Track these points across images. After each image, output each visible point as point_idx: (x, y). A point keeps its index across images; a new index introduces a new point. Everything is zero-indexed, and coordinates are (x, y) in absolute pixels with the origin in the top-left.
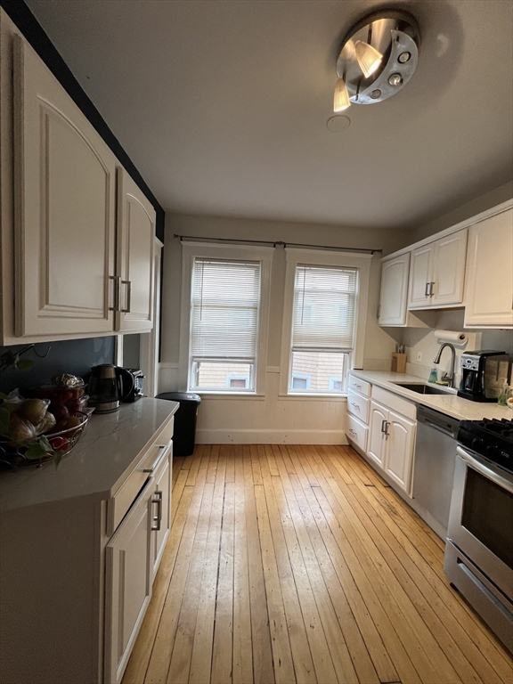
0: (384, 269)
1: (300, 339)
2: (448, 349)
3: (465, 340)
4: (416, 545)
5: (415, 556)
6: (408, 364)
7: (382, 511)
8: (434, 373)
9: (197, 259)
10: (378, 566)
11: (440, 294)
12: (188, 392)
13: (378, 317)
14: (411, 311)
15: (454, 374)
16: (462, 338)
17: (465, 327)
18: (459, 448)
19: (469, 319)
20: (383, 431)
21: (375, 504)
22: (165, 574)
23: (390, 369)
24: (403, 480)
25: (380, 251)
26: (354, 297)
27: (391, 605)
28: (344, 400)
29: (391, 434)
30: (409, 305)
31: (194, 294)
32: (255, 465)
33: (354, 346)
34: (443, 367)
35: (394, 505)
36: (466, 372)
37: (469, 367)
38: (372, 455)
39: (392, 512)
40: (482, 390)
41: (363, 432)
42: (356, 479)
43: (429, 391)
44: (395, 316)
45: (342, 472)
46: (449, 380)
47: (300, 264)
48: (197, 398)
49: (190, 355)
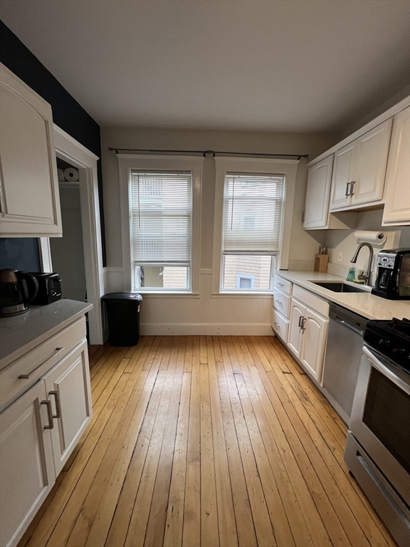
0: (309, 175)
1: (231, 243)
2: (366, 249)
3: (384, 239)
4: (321, 432)
5: (319, 442)
6: (329, 264)
7: (295, 397)
8: (352, 272)
9: (133, 171)
10: (282, 452)
11: (360, 193)
12: (132, 292)
13: (303, 220)
14: (332, 213)
15: (370, 272)
16: (380, 237)
17: (383, 225)
18: (365, 348)
19: (388, 217)
20: (299, 326)
21: (289, 390)
22: (84, 457)
23: (313, 269)
24: (315, 370)
25: (306, 156)
26: (281, 203)
27: (288, 493)
28: (270, 297)
29: (307, 329)
30: (331, 207)
31: (133, 204)
32: (188, 355)
33: (280, 249)
34: (361, 266)
35: (306, 392)
36: (381, 270)
37: (385, 265)
38: (291, 346)
39: (304, 397)
40: (396, 288)
41: (285, 325)
42: (275, 367)
43: (347, 289)
44: (318, 220)
45: (264, 360)
46: (365, 279)
47: (229, 173)
48: (139, 297)
49: (132, 260)
